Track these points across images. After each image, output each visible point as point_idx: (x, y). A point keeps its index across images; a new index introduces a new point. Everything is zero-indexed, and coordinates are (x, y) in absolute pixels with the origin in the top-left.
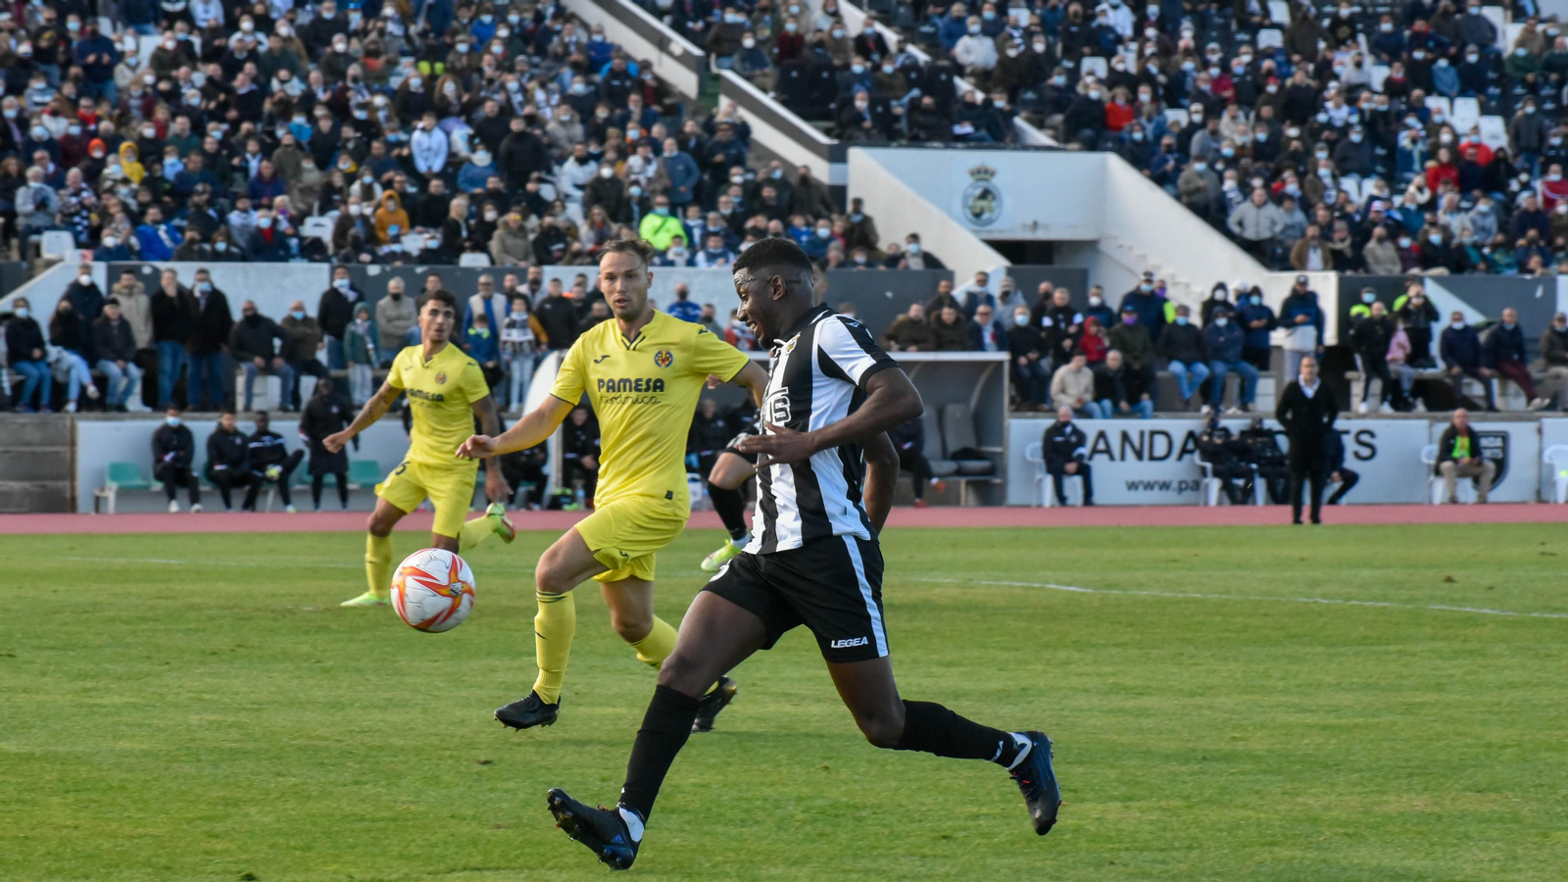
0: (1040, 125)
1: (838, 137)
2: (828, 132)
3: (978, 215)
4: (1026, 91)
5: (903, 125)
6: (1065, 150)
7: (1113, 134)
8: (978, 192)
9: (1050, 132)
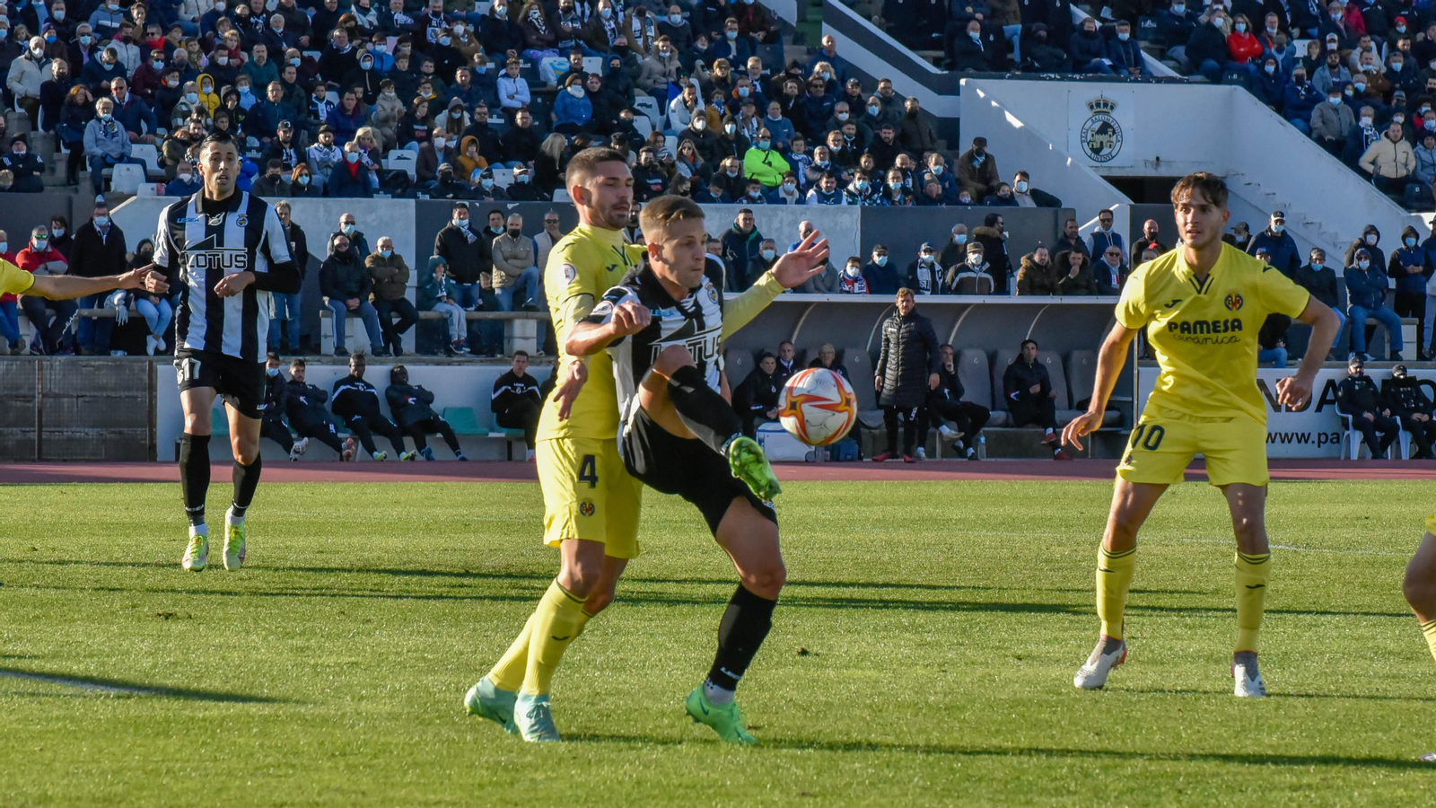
0: (1162, 56)
1: (948, 67)
2: (937, 62)
3: (1097, 151)
4: (1145, 21)
5: (1016, 55)
6: (1189, 82)
7: (1236, 64)
8: (1097, 126)
9: (1172, 63)
